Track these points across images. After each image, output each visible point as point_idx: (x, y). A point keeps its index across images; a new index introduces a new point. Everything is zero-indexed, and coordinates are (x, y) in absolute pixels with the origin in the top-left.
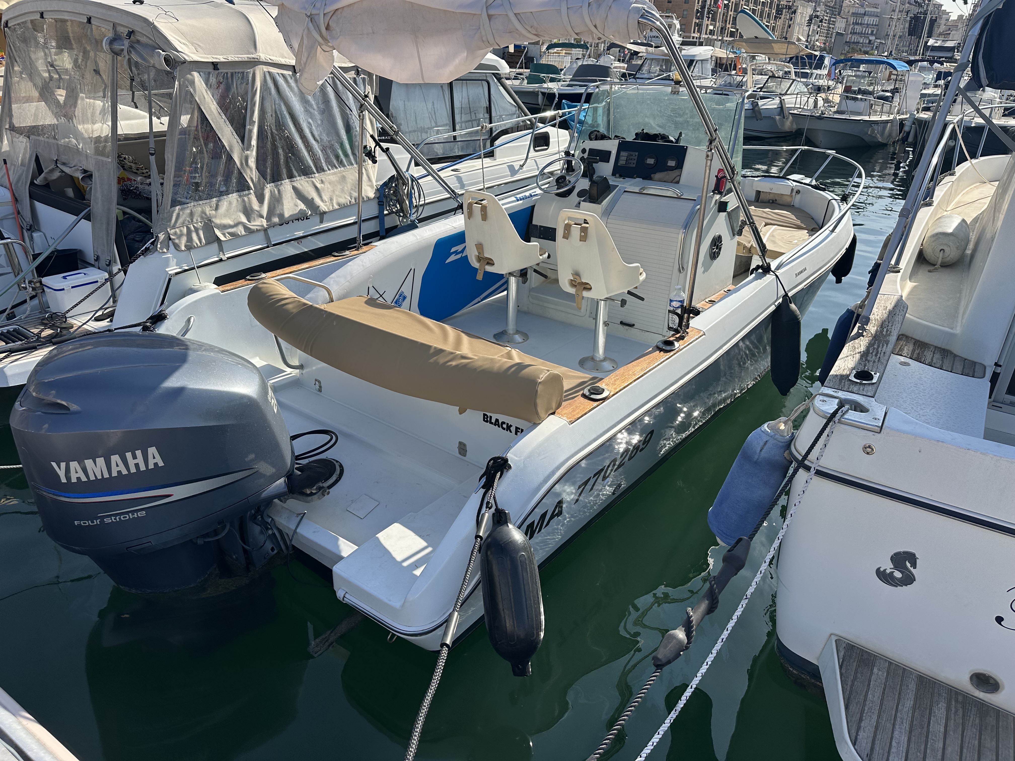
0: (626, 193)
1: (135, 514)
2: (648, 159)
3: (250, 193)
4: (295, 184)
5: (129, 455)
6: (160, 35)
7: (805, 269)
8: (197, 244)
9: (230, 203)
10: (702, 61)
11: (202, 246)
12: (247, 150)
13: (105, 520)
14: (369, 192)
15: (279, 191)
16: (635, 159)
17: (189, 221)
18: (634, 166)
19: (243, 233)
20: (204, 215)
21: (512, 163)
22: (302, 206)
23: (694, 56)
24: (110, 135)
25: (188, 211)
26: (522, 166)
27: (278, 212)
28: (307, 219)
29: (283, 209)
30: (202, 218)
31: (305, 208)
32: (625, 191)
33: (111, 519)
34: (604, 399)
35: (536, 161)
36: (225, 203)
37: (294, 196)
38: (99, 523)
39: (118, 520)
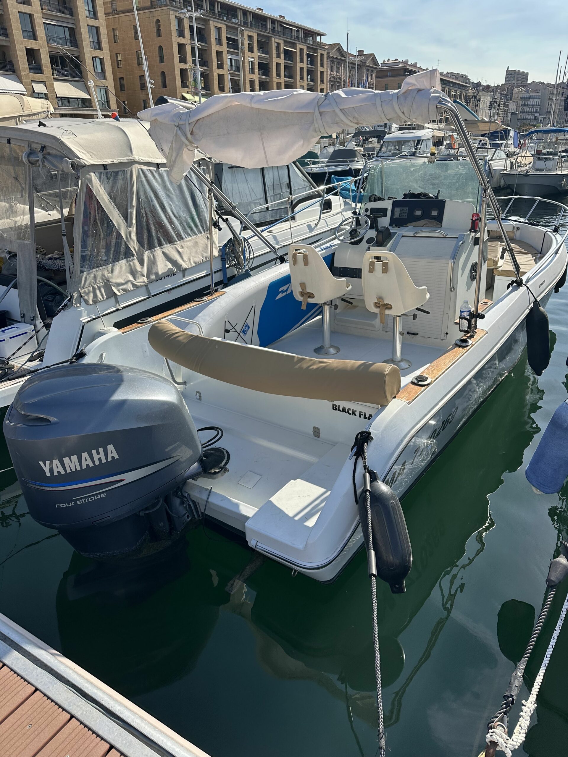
0: (403, 238)
1: (99, 496)
2: (416, 212)
3: (134, 259)
4: (164, 250)
5: (94, 452)
6: (66, 148)
7: (544, 282)
8: (101, 299)
9: (121, 267)
10: (426, 140)
11: (104, 300)
12: (130, 227)
13: (78, 502)
14: (216, 253)
15: (153, 256)
16: (406, 213)
17: (93, 282)
18: (406, 217)
19: (132, 288)
20: (103, 277)
21: (308, 224)
22: (170, 266)
23: (420, 137)
24: (29, 224)
25: (92, 275)
26: (316, 225)
27: (154, 272)
28: (174, 275)
29: (157, 269)
30: (103, 279)
31: (172, 267)
32: (403, 236)
33: (82, 501)
34: (428, 385)
35: (325, 221)
36: (118, 267)
37: (164, 259)
38: (73, 505)
39: (87, 501)
